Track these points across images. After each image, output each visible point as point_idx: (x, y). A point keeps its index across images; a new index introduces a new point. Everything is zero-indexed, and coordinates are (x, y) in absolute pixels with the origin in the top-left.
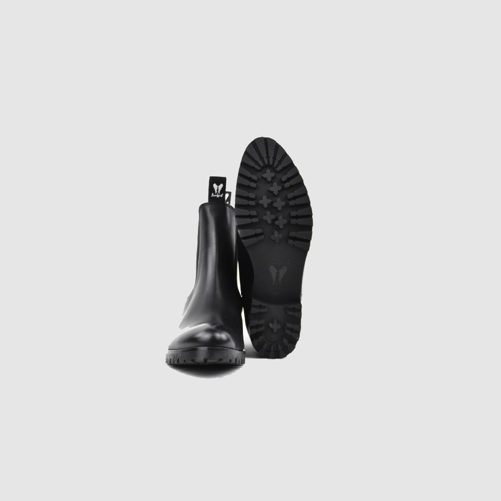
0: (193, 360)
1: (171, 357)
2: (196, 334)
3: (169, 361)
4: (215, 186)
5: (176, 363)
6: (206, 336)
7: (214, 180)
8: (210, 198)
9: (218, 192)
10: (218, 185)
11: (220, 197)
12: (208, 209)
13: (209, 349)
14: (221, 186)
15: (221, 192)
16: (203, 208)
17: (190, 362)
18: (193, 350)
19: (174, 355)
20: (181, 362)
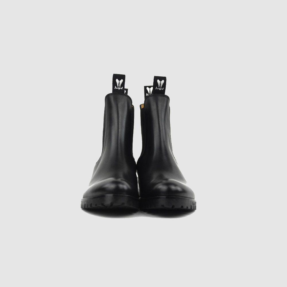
0: (102, 204)
1: (85, 203)
2: (104, 185)
3: (84, 206)
4: (117, 81)
5: (89, 207)
6: (112, 186)
7: (116, 77)
8: (114, 90)
9: (119, 85)
10: (119, 80)
11: (121, 89)
12: (112, 98)
13: (114, 196)
14: (122, 81)
15: (121, 85)
16: (108, 97)
17: (100, 206)
18: (102, 197)
19: (87, 201)
20: (94, 206)
